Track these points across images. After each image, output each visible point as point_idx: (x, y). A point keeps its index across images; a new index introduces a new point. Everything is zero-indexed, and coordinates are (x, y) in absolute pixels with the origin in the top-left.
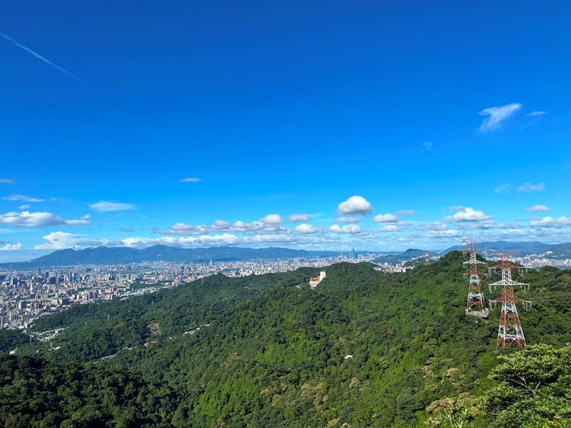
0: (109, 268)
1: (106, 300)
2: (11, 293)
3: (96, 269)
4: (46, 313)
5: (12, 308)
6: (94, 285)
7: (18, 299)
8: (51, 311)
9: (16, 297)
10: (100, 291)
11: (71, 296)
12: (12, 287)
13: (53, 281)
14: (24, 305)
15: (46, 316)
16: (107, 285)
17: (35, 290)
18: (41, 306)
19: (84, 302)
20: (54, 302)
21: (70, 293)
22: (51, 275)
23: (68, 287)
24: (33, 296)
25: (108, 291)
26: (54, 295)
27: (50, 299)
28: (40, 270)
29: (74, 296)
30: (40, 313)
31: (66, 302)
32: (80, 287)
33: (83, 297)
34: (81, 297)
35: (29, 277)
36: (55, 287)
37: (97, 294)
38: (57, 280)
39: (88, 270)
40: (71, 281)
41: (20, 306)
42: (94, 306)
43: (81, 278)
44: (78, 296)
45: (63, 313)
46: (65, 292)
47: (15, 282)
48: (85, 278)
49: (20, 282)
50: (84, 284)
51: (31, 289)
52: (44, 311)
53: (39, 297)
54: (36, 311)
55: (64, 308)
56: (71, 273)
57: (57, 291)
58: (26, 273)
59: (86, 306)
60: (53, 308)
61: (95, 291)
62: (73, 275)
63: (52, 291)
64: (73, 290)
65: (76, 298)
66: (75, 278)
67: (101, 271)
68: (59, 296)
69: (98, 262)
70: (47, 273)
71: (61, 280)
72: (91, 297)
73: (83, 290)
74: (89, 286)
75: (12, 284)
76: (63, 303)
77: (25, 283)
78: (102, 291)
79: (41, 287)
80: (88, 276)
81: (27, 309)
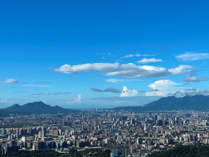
0: (206, 114)
1: (204, 144)
2: (131, 131)
3: (195, 114)
4: (156, 150)
5: (132, 143)
6: (194, 130)
7: (136, 136)
8: (160, 149)
9: (135, 134)
10: (198, 135)
11: (175, 137)
12: (132, 126)
13: (160, 123)
14: (140, 142)
15: (156, 152)
16: (205, 130)
17: (148, 130)
18: (153, 144)
19: (185, 144)
20: (162, 141)
21: (174, 134)
22: (159, 118)
23: (172, 129)
24: (146, 135)
25: (206, 136)
26: (162, 135)
27: (159, 138)
28: (150, 113)
29: (177, 138)
30: (152, 149)
31: (171, 142)
32: (182, 130)
33: (185, 139)
34: (183, 139)
35: (144, 119)
36: (162, 128)
37: (196, 138)
38: (164, 123)
39: (188, 115)
40: (174, 124)
41: (137, 142)
42: (194, 148)
43: (182, 122)
44: (180, 138)
45: (170, 151)
46: (170, 134)
47: (134, 122)
48: (186, 122)
49: (137, 123)
50: (185, 127)
51: (145, 129)
52: (155, 148)
53: (151, 136)
54: (150, 147)
55: (170, 147)
56: (174, 118)
57: (164, 132)
58: (141, 115)
59: (188, 147)
60: (162, 146)
61: (194, 135)
62: (176, 119)
63: (160, 132)
64: (176, 132)
65: (179, 139)
66: (178, 122)
67: (199, 117)
68: (166, 137)
69: (196, 109)
70: (156, 116)
71: (167, 123)
72: (192, 139)
73: (184, 132)
74: (189, 130)
75: (131, 123)
76: (169, 143)
77: (140, 123)
78: (200, 135)
79: (152, 127)
80: (188, 121)
81: (143, 145)
